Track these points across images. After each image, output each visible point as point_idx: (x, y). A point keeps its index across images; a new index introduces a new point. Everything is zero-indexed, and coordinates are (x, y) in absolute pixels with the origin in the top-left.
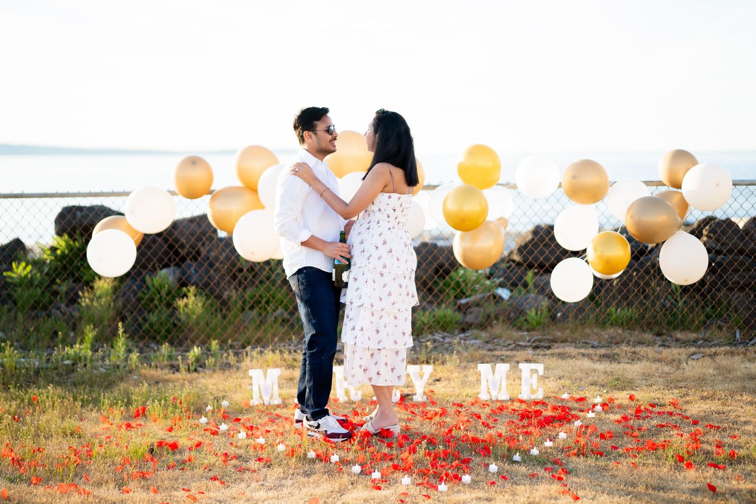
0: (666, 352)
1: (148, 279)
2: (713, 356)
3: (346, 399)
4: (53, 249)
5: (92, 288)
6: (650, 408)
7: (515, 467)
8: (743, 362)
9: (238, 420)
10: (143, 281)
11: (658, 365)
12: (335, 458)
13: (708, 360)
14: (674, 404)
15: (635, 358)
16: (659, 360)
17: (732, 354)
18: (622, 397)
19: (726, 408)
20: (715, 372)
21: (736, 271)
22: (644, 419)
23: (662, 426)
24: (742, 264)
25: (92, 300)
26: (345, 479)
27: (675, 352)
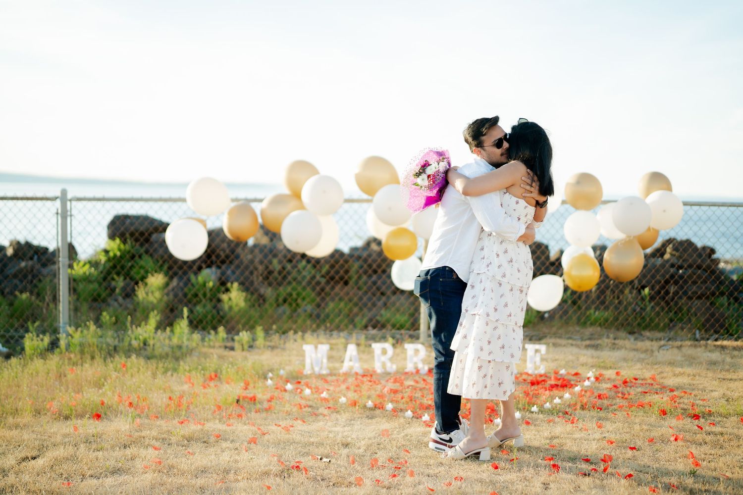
0: (640, 344)
1: (192, 277)
2: (679, 347)
3: (383, 370)
4: (106, 252)
5: (146, 284)
6: (634, 381)
7: (534, 415)
8: (705, 352)
9: (299, 383)
10: (189, 280)
11: (635, 353)
12: (390, 406)
13: (676, 351)
14: (653, 379)
15: (614, 347)
16: (636, 350)
17: (695, 346)
18: (610, 373)
19: (695, 382)
20: (683, 359)
21: (695, 283)
22: (631, 387)
23: (647, 393)
24: (699, 277)
25: (147, 294)
26: (402, 420)
27: (648, 344)
